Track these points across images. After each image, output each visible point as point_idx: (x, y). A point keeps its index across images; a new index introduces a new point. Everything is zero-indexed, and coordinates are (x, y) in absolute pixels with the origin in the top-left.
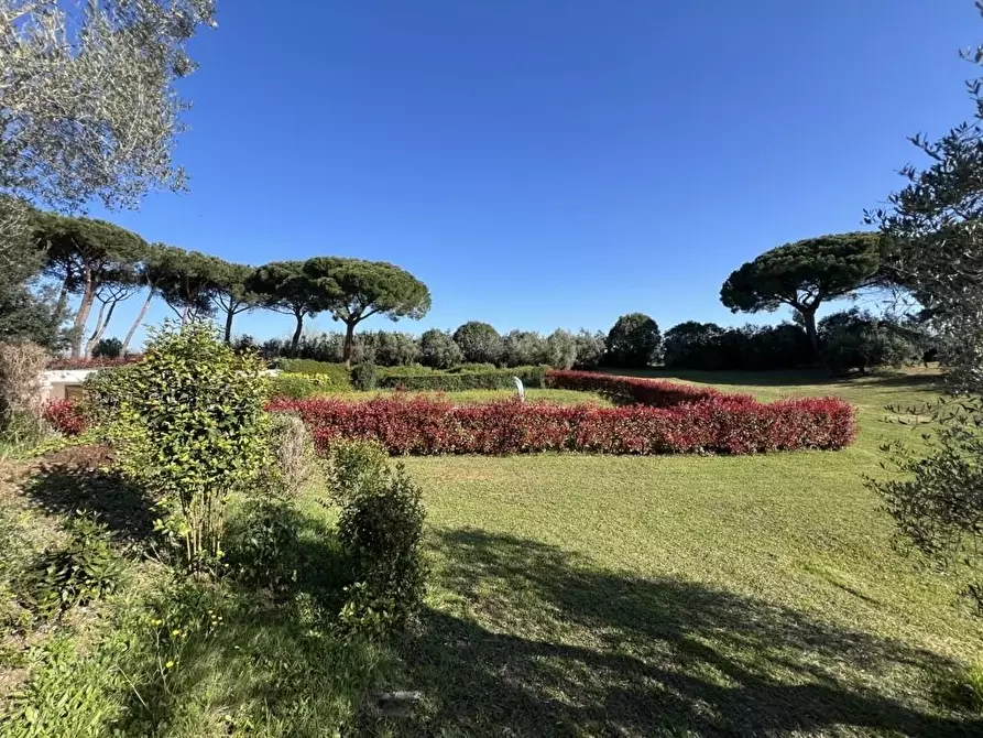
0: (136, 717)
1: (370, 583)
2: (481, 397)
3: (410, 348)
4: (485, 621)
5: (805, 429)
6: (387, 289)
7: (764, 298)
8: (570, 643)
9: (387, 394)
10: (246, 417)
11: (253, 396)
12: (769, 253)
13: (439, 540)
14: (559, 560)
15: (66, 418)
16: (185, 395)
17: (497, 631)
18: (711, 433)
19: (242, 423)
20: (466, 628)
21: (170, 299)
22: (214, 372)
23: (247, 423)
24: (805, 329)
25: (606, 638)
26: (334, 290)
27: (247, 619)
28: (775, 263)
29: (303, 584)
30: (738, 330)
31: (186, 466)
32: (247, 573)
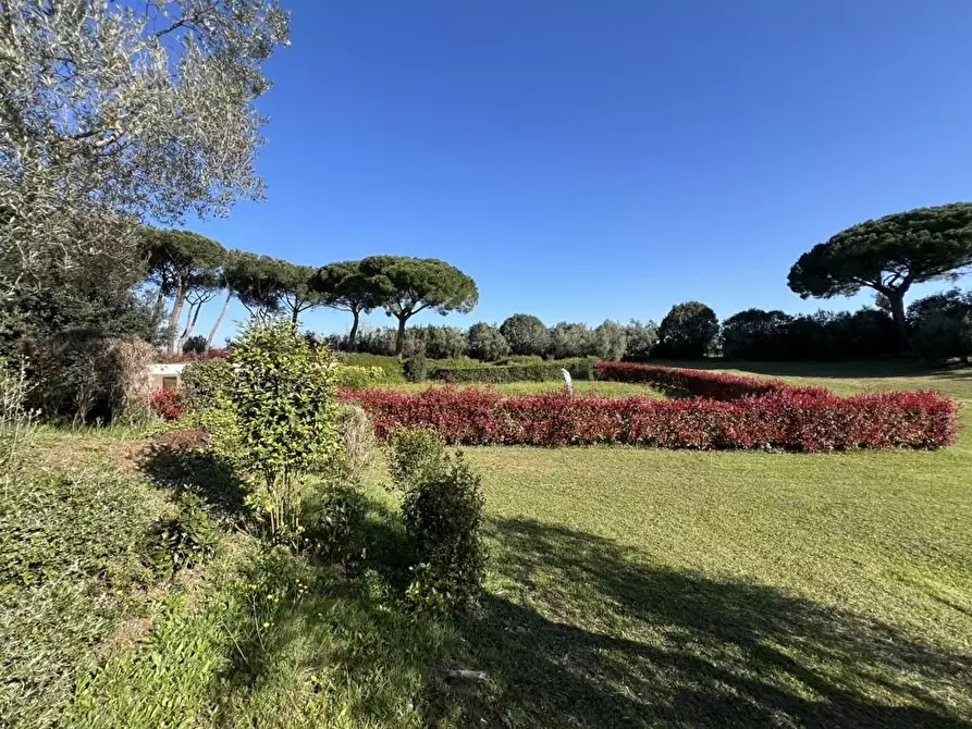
0: (237, 669)
1: (434, 564)
2: (529, 389)
3: (459, 341)
4: (544, 609)
5: (894, 426)
6: (436, 284)
7: (840, 282)
8: (632, 638)
9: (438, 386)
10: (320, 404)
11: (326, 385)
12: (846, 231)
13: (494, 528)
14: (616, 554)
15: (168, 405)
16: (269, 384)
17: (556, 620)
18: (779, 429)
19: (317, 410)
20: (526, 614)
21: (244, 299)
22: (292, 362)
23: (321, 410)
24: (891, 314)
25: (670, 637)
26: (385, 287)
27: (322, 589)
28: (854, 242)
29: (372, 561)
30: (809, 317)
31: (270, 449)
32: (323, 548)
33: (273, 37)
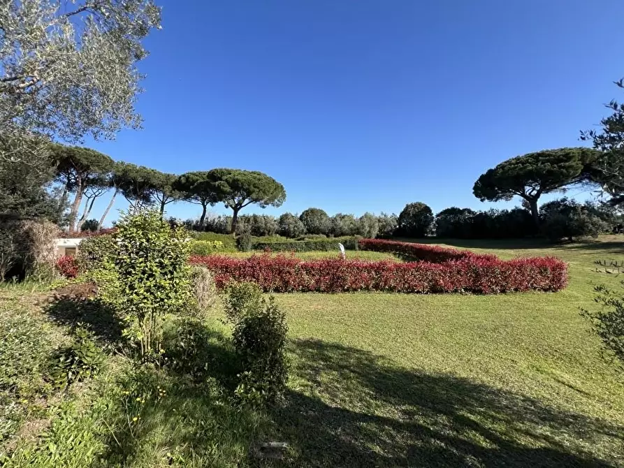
0: (113, 451)
1: (254, 372)
2: (318, 256)
3: (273, 225)
4: (326, 399)
5: (533, 278)
6: (258, 188)
7: (502, 192)
8: (381, 415)
9: (259, 254)
10: (177, 266)
11: (182, 254)
12: (506, 162)
13: (294, 346)
14: (371, 361)
15: (68, 267)
16: (141, 253)
17: (334, 405)
18: (469, 280)
19: (175, 270)
20: (314, 403)
21: (127, 195)
22: (159, 238)
23: (178, 270)
24: (530, 212)
25: (404, 412)
26: (225, 189)
27: (176, 392)
28: (510, 169)
29: (212, 372)
30: (485, 213)
31: (142, 297)
32: (177, 364)
33: (150, 23)
